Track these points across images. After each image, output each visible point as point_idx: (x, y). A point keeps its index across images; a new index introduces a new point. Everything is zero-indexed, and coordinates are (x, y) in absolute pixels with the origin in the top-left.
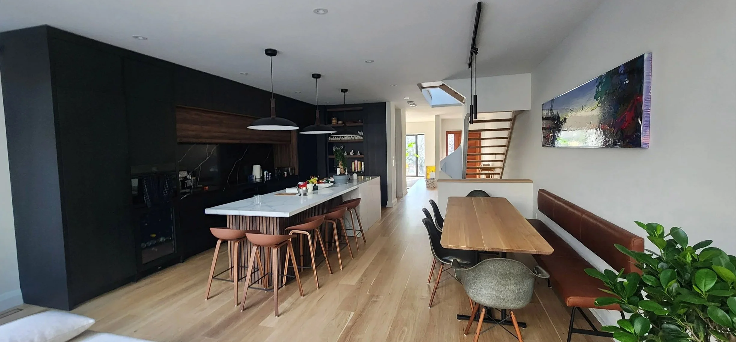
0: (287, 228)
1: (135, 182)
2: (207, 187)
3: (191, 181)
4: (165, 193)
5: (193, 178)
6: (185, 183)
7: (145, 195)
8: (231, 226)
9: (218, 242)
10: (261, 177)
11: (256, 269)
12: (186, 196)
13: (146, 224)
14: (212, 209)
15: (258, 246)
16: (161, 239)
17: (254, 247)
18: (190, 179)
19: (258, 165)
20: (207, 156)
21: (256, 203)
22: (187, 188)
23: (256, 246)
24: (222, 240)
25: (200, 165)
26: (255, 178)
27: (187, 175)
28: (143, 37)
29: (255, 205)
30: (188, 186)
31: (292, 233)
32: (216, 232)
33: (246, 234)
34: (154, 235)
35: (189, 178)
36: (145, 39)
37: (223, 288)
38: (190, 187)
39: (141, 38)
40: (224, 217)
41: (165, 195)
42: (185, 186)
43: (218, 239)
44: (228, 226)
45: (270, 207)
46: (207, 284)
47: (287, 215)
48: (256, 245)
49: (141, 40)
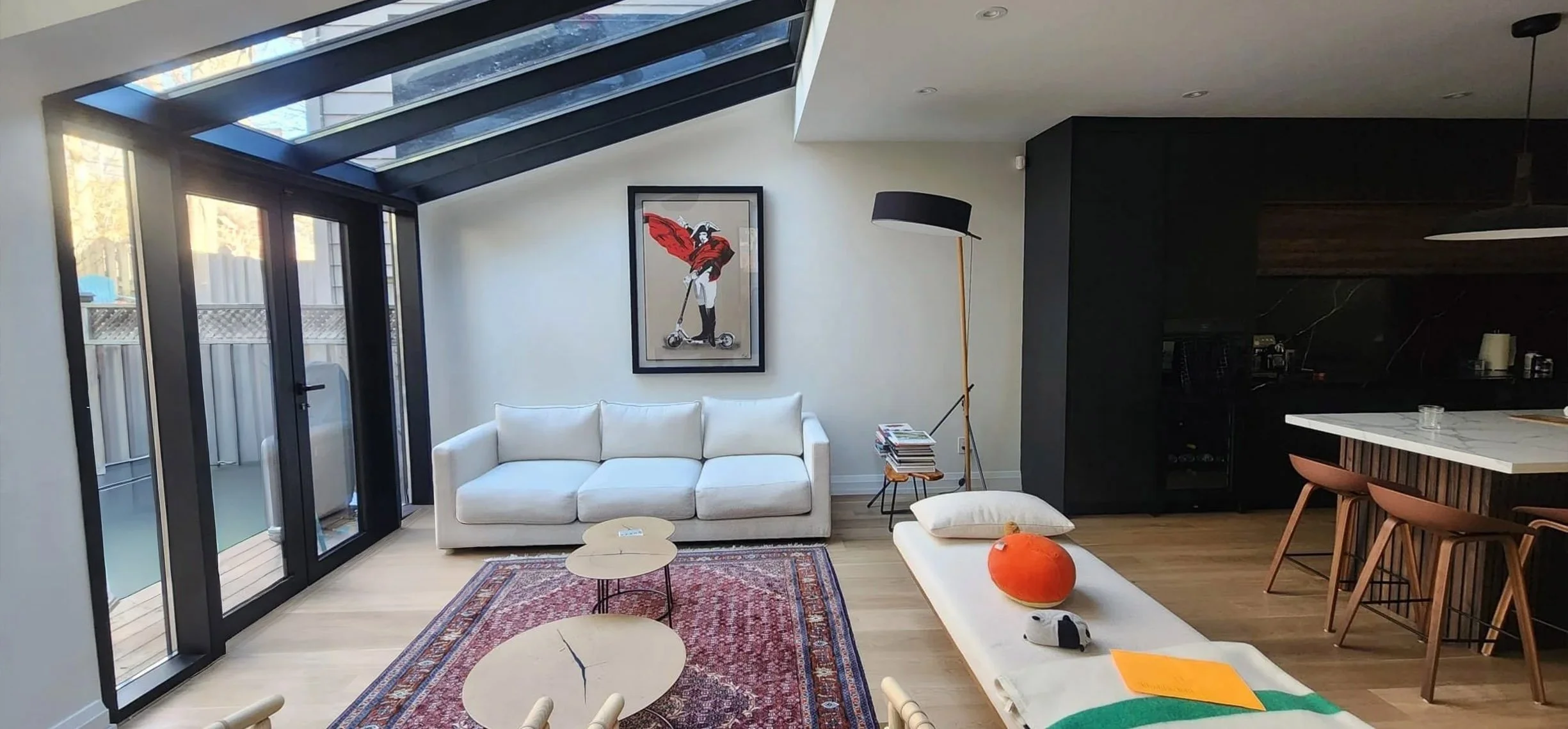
0: (1517, 508)
1: (1169, 346)
2: (1322, 375)
3: (1284, 357)
4: (1220, 374)
5: (1288, 351)
6: (1268, 361)
7: (1182, 372)
8: (1350, 464)
9: (1304, 488)
10: (1510, 367)
11: (1396, 576)
12: (1264, 385)
13: (1181, 424)
14: (1304, 417)
15: (1401, 522)
16: (1206, 457)
17: (1387, 521)
18: (1280, 352)
19: (1500, 333)
20: (1335, 306)
21: (1425, 425)
22: (1272, 369)
23: (1395, 521)
24: (1315, 485)
25: (1311, 326)
26: (1483, 368)
27: (1274, 343)
28: (1199, 92)
29: (1421, 428)
30: (1274, 365)
31: (1539, 525)
32: (1304, 465)
33: (1368, 484)
34: (1193, 447)
35: (1278, 350)
36: (1202, 93)
37: (1308, 588)
38: (1280, 369)
39: (1197, 94)
40: (1334, 440)
41: (1218, 377)
42: (1268, 366)
43: (1306, 481)
44: (1341, 464)
45: (1460, 438)
46: (1271, 564)
47: (1506, 468)
48: (1394, 517)
49: (1199, 96)
